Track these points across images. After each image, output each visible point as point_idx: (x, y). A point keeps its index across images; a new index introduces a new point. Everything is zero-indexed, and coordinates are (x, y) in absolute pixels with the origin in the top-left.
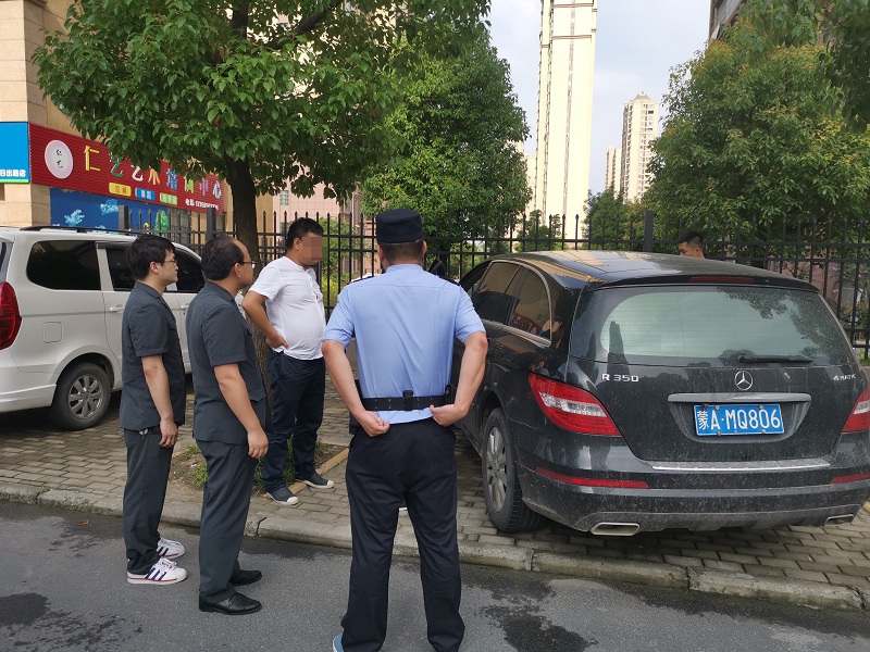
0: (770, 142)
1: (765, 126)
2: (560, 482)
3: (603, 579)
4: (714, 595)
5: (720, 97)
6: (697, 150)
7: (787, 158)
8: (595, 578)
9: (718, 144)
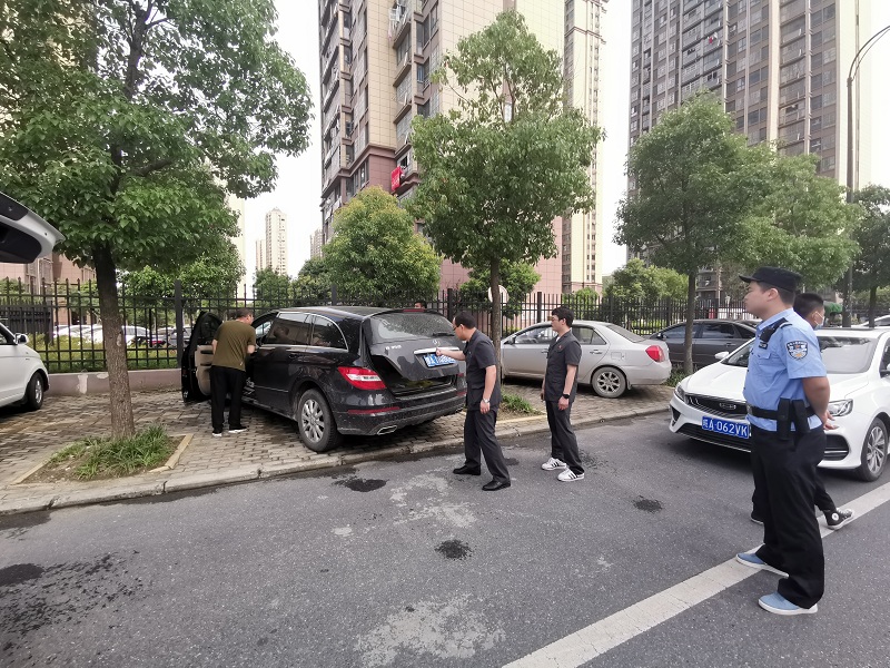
0: (387, 253)
1: (384, 245)
2: (363, 414)
3: (375, 459)
4: (419, 453)
5: (362, 228)
6: (353, 254)
7: (395, 261)
8: (372, 460)
9: (362, 251)
